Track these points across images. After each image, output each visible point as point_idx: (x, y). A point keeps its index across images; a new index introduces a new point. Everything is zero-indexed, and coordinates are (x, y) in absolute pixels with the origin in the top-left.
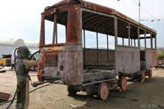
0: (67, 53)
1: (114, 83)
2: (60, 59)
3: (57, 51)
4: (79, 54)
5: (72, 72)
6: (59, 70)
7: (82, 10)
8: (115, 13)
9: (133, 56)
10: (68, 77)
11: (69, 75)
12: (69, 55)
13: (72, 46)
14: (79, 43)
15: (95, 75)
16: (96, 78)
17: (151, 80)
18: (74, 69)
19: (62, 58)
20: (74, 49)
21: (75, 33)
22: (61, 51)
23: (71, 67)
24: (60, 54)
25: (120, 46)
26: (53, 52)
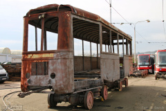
0: (59, 61)
1: (97, 92)
2: (51, 67)
3: (47, 59)
4: (71, 62)
5: (65, 79)
6: (50, 78)
7: (72, 16)
8: (100, 20)
9: (114, 64)
10: (60, 85)
11: (61, 82)
12: (61, 62)
13: (64, 53)
14: (71, 50)
15: (81, 83)
16: (82, 86)
17: (127, 89)
18: (66, 77)
19: (53, 65)
20: (66, 57)
21: (67, 40)
22: (52, 59)
23: (64, 74)
24: (50, 61)
25: (104, 53)
26: (41, 59)
